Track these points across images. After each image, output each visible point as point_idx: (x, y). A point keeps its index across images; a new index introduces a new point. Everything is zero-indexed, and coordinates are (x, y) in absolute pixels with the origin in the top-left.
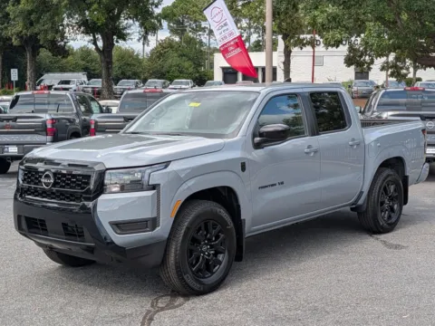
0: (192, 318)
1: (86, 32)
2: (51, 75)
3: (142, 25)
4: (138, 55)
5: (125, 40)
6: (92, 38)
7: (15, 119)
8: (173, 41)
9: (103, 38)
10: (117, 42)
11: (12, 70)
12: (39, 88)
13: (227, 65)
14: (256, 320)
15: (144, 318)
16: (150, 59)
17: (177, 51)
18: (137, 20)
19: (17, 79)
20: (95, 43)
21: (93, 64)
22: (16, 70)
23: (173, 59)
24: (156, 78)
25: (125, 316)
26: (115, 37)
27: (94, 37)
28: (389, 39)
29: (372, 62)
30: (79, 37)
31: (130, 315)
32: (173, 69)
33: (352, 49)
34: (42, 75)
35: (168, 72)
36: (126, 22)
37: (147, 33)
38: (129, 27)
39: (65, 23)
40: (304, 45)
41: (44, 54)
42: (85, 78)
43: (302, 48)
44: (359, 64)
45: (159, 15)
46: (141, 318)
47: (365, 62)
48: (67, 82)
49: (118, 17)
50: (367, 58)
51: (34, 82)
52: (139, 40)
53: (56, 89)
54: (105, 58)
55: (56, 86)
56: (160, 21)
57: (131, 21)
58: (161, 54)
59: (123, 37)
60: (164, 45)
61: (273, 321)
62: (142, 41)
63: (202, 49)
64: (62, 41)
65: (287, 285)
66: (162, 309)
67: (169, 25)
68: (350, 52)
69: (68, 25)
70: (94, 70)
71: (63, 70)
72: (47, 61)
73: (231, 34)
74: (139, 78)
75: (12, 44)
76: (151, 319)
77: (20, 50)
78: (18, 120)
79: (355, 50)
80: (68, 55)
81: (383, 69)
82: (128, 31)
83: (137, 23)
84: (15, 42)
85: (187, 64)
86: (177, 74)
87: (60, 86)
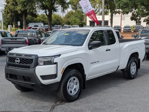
0: (68, 108)
1: (43, 9)
2: (31, 23)
3: (62, 6)
4: (60, 17)
5: (56, 11)
6: (45, 11)
7: (16, 39)
8: (73, 12)
9: (48, 11)
10: (53, 12)
11: (18, 22)
12: (27, 28)
13: (91, 20)
14: (89, 109)
15: (52, 108)
16: (65, 18)
17: (74, 15)
18: (60, 5)
19: (20, 25)
20: (46, 13)
21: (46, 20)
22: (20, 22)
23: (73, 18)
24: (67, 24)
25: (45, 107)
26: (53, 11)
27: (46, 11)
28: (146, 11)
29: (140, 19)
30: (41, 11)
31: (47, 106)
32: (73, 21)
33: (133, 14)
34: (28, 24)
35: (71, 22)
36: (56, 5)
37: (64, 9)
38: (57, 7)
39: (36, 6)
40: (116, 13)
41: (29, 16)
42: (43, 25)
43: (115, 14)
44: (136, 20)
45: (68, 3)
46: (50, 108)
47: (138, 19)
48: (37, 26)
49: (54, 4)
50: (138, 17)
51: (26, 26)
52: (61, 12)
53: (33, 29)
54: (49, 18)
55: (33, 27)
56: (68, 5)
57: (58, 5)
58: (69, 16)
59: (55, 10)
60: (70, 13)
61: (95, 110)
62: (62, 12)
63: (83, 14)
64: (35, 12)
65: (102, 97)
66: (58, 105)
67: (72, 6)
68: (132, 15)
69: (37, 7)
70: (46, 22)
71: (35, 22)
72: (30, 19)
73: (90, 9)
74: (61, 24)
75: (18, 13)
76: (54, 108)
77: (21, 15)
78: (17, 39)
79: (134, 15)
80: (37, 17)
81: (144, 21)
82: (57, 9)
83: (60, 6)
84: (19, 12)
85: (77, 20)
86: (74, 23)
87: (34, 27)
